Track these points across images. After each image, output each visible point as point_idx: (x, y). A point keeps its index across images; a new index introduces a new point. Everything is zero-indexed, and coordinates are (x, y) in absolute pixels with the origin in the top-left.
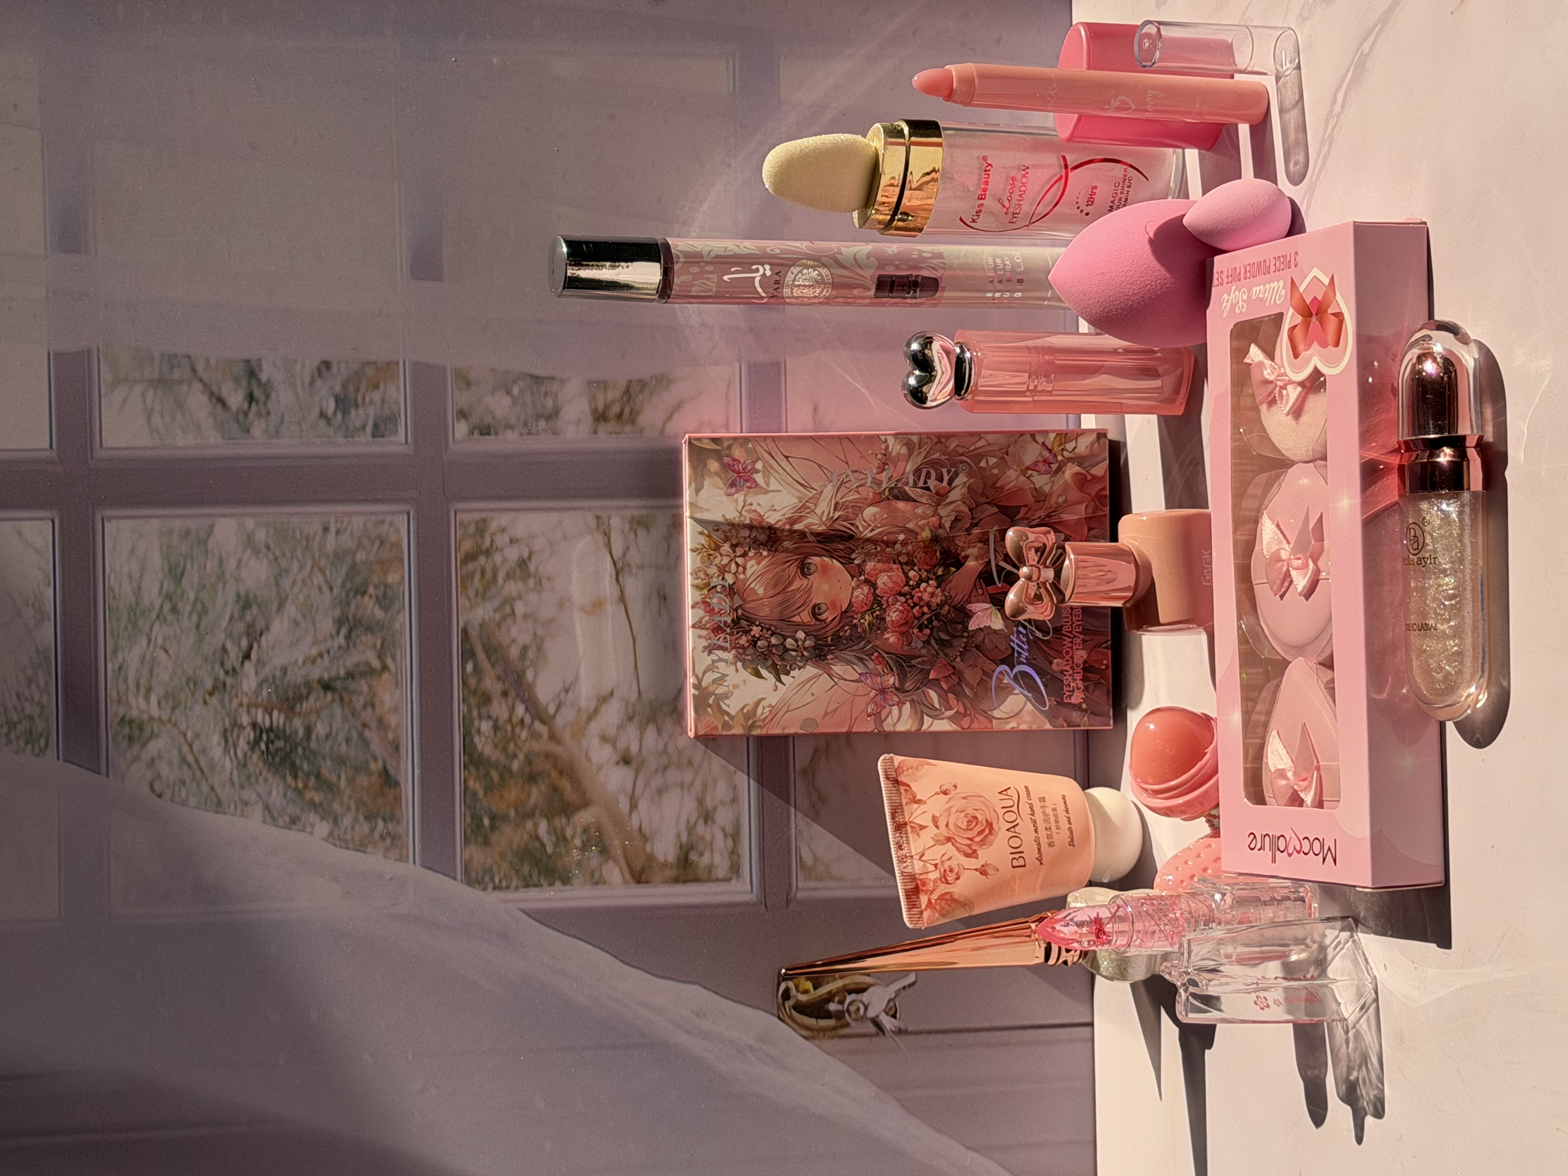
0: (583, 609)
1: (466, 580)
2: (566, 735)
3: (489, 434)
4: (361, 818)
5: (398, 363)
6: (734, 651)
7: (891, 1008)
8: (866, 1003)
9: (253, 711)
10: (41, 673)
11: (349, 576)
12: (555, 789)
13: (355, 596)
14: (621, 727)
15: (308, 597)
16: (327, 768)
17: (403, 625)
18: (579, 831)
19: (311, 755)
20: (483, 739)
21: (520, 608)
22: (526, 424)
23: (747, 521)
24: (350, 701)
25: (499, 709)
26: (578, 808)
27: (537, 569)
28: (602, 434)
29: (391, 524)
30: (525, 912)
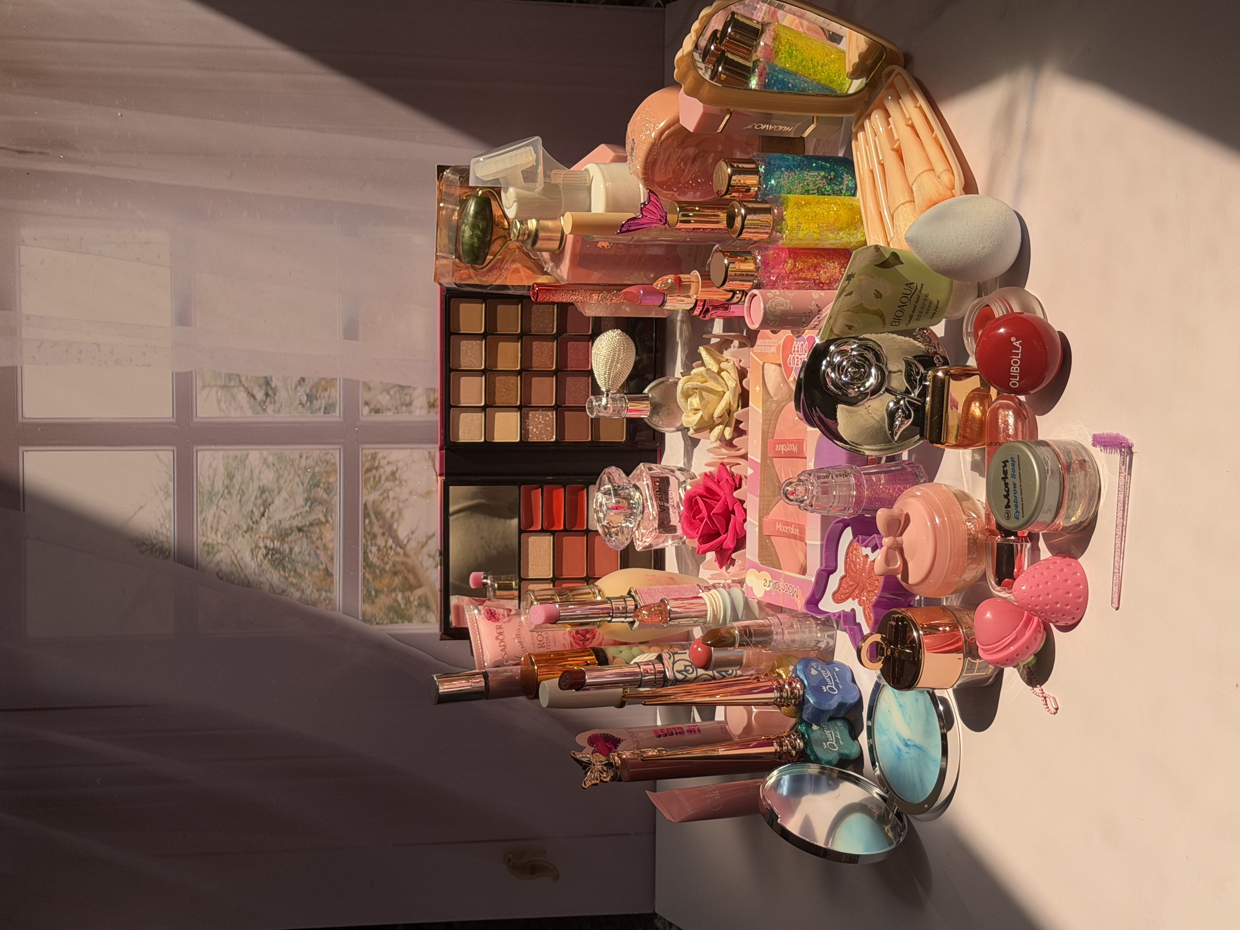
0: (421, 495)
1: (366, 481)
2: (412, 553)
3: (379, 413)
4: (315, 591)
5: (336, 379)
9: (265, 540)
10: (167, 521)
11: (311, 478)
12: (406, 578)
13: (314, 487)
15: (292, 488)
16: (299, 567)
17: (336, 502)
18: (417, 598)
19: (292, 561)
20: (373, 555)
21: (391, 494)
22: (396, 408)
24: (311, 537)
25: (380, 541)
26: (416, 588)
27: (400, 476)
28: (432, 414)
29: (332, 455)
30: (390, 635)
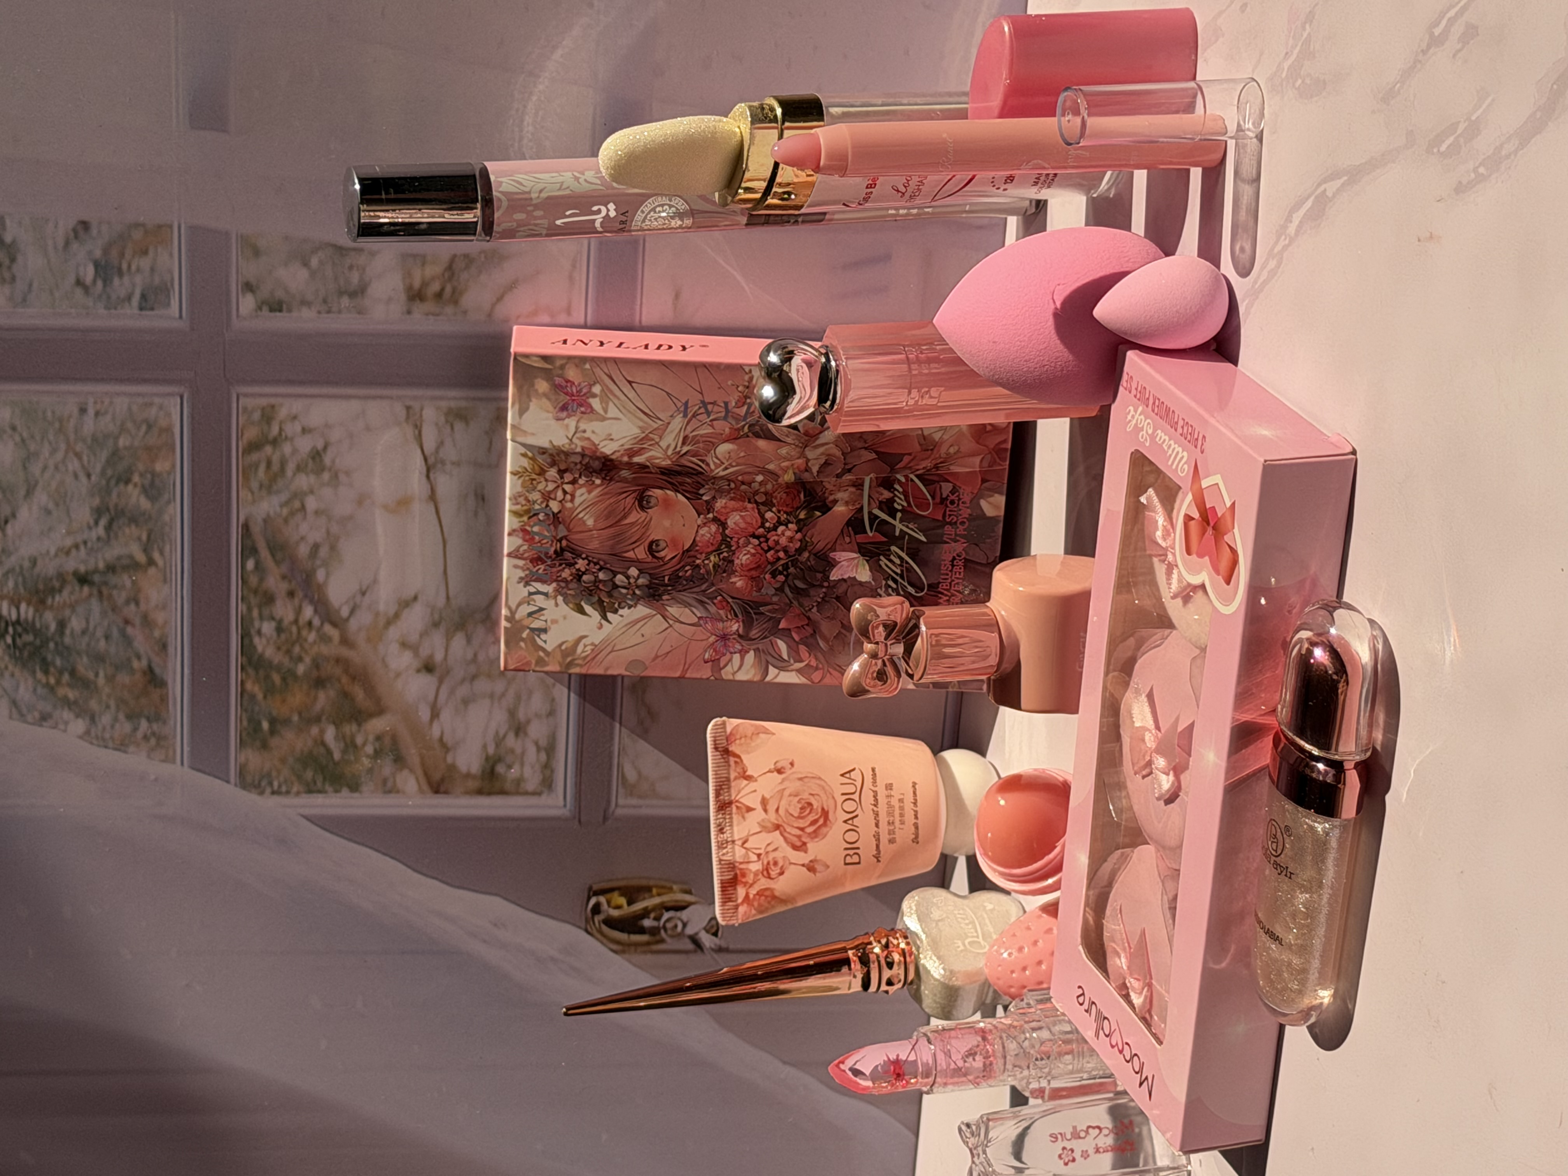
0: (386, 507)
1: (248, 472)
2: (361, 640)
3: (280, 311)
4: (121, 716)
5: (170, 226)
6: (554, 585)
7: (712, 927)
8: (685, 920)
11: (109, 462)
12: (346, 695)
13: (117, 483)
14: (424, 634)
15: (62, 483)
16: (83, 665)
17: (172, 518)
18: (371, 738)
19: (64, 651)
20: (264, 641)
21: (311, 503)
22: (325, 301)
23: (579, 450)
24: (110, 597)
25: (284, 610)
26: (371, 715)
27: (333, 462)
28: (417, 315)
29: (161, 407)
30: (306, 817)
